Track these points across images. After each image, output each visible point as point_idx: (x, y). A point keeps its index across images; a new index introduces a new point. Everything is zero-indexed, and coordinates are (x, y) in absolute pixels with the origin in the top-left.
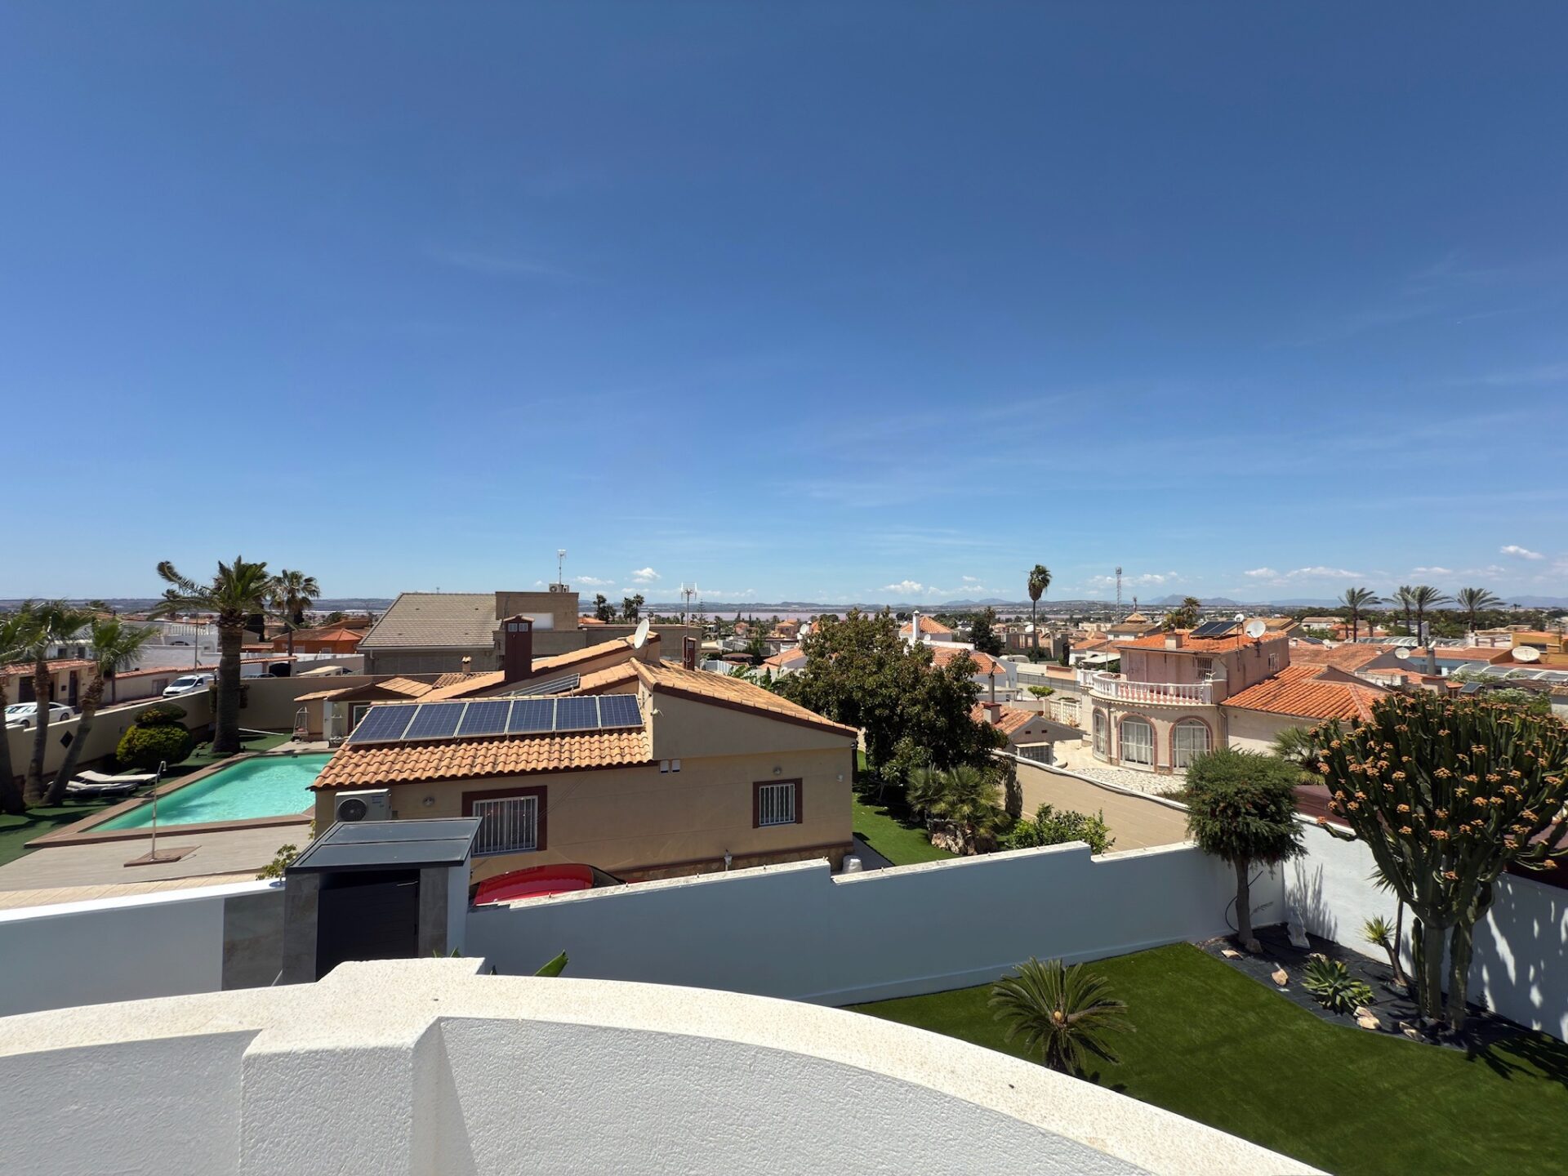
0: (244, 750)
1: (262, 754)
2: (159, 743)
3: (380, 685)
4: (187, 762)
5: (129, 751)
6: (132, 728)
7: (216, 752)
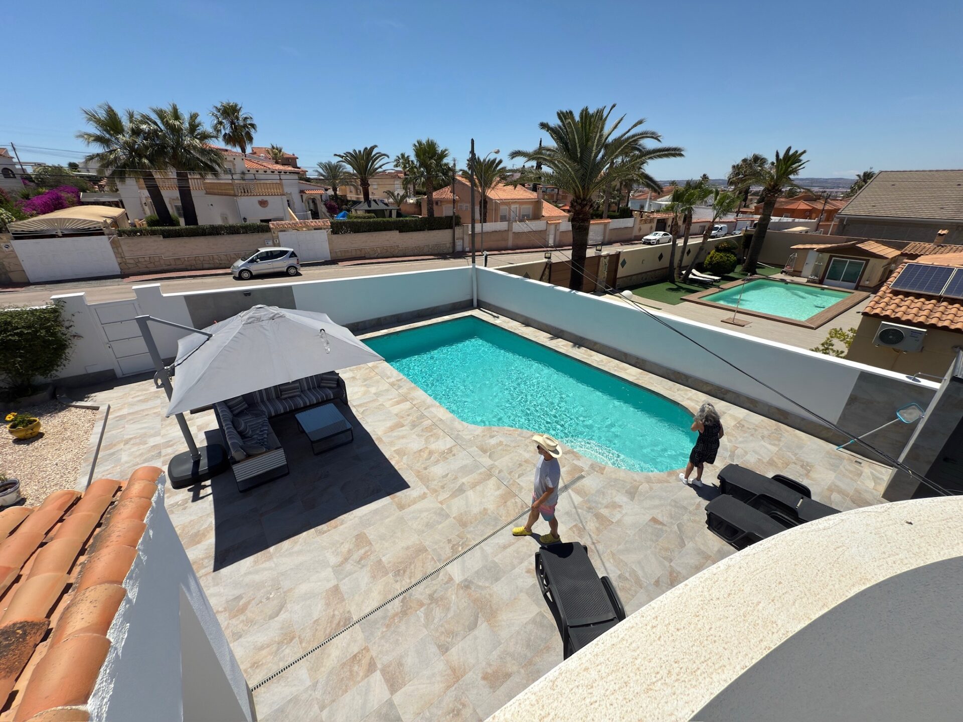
0: (757, 274)
1: (767, 278)
2: (724, 262)
3: (859, 245)
4: (731, 275)
5: (710, 263)
6: (713, 252)
7: (744, 271)
